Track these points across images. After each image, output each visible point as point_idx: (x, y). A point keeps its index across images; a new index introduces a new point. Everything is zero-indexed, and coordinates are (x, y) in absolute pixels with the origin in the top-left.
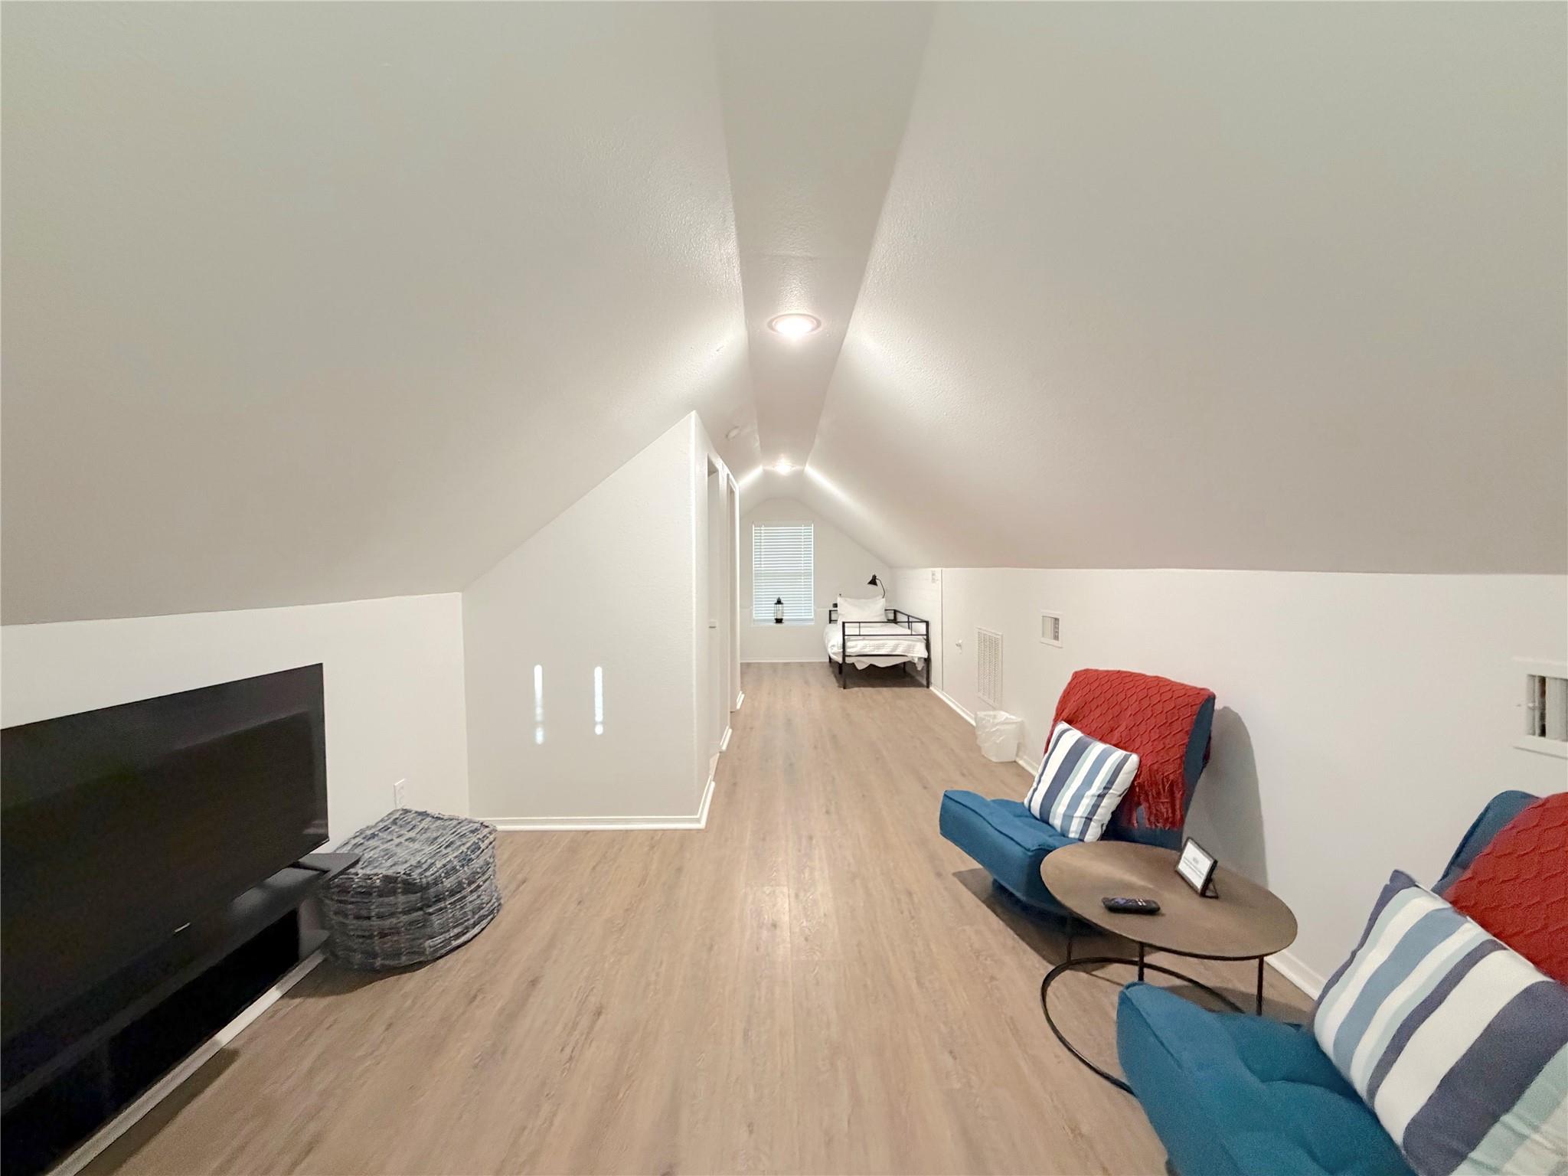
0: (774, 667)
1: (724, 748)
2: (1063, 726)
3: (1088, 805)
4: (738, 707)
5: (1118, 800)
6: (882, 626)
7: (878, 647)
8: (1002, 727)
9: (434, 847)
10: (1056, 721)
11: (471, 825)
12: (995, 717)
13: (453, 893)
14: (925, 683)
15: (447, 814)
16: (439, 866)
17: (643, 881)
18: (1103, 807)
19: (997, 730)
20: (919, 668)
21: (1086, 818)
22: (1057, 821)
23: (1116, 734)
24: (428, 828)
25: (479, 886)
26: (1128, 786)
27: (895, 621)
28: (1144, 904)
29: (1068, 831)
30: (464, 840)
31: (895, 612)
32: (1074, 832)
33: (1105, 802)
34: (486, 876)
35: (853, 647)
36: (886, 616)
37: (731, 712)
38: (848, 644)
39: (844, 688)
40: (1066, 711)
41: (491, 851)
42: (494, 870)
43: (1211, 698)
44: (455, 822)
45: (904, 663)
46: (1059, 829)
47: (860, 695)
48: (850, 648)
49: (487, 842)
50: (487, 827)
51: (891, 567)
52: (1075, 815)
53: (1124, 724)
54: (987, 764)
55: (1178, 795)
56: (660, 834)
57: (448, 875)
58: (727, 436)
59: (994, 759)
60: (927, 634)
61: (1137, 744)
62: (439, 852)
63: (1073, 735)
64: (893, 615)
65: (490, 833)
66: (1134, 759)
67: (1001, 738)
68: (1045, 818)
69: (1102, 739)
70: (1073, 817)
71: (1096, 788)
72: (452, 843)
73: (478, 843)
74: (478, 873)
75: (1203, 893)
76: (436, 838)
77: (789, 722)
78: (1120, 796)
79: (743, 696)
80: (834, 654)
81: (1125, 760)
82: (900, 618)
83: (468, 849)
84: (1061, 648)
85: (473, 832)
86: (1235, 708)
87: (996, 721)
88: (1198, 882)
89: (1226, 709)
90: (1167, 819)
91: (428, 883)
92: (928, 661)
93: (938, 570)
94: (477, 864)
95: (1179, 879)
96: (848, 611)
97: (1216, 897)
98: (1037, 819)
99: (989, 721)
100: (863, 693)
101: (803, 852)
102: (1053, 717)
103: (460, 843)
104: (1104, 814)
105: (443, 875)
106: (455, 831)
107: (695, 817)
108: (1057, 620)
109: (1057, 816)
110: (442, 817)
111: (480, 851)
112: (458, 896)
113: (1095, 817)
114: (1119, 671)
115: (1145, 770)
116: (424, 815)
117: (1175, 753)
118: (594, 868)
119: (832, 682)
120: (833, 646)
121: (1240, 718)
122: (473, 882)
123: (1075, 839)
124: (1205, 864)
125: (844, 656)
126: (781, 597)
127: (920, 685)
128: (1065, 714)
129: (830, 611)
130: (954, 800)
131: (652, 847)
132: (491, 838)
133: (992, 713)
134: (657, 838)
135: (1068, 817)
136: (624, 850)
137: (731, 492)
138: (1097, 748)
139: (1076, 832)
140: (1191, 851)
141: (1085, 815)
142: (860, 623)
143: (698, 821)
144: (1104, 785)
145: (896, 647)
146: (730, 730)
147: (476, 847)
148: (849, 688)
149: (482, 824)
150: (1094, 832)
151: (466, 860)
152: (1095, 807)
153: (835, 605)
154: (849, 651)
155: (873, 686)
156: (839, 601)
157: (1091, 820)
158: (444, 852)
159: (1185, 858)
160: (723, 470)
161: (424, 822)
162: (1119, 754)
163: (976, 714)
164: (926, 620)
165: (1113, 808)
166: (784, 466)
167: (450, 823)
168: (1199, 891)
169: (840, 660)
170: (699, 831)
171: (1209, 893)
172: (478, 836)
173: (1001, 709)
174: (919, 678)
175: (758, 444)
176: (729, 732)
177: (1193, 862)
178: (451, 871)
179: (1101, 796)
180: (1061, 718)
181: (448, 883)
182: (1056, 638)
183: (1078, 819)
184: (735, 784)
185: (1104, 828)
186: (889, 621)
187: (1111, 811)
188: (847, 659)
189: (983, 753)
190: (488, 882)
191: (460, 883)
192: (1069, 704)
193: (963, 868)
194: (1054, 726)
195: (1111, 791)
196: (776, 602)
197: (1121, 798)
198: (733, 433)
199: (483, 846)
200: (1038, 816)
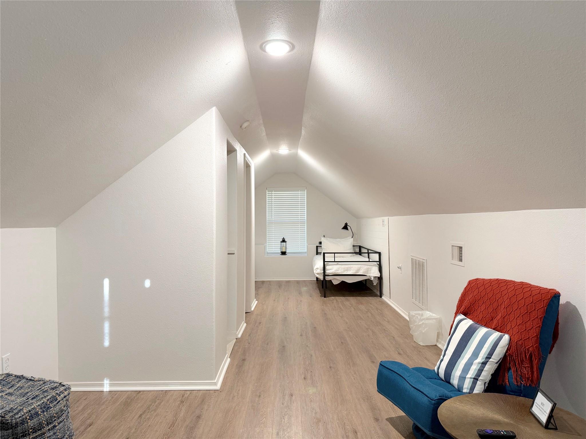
0: (279, 284)
1: (239, 336)
2: (461, 317)
3: (475, 369)
4: (252, 309)
5: (495, 366)
6: (351, 256)
7: (347, 270)
8: (427, 322)
9: (24, 398)
10: (456, 314)
11: (53, 384)
12: (422, 315)
13: (35, 430)
14: (379, 294)
15: (37, 376)
16: (25, 411)
17: (173, 424)
18: (485, 371)
19: (423, 323)
20: (375, 284)
21: (474, 378)
22: (455, 381)
23: (495, 321)
24: (23, 386)
25: (55, 426)
26: (502, 357)
27: (360, 253)
28: (505, 433)
29: (463, 388)
30: (46, 394)
31: (360, 247)
32: (466, 389)
33: (487, 367)
34: (60, 419)
35: (330, 270)
36: (354, 249)
37: (246, 313)
38: (327, 267)
39: (325, 297)
40: (463, 306)
41: (65, 402)
42: (67, 416)
43: (556, 296)
44: (41, 382)
45: (366, 280)
46: (456, 387)
47: (335, 301)
48: (328, 270)
49: (62, 396)
50: (64, 386)
51: (358, 217)
52: (467, 377)
53: (500, 315)
54: (417, 348)
55: (535, 362)
56: (188, 393)
57: (32, 418)
58: (241, 127)
59: (422, 344)
60: (380, 261)
61: (508, 327)
62: (27, 402)
63: (467, 323)
64: (358, 249)
65: (65, 390)
66: (506, 337)
67: (426, 329)
68: (448, 380)
69: (486, 326)
70: (465, 378)
71: (480, 359)
72: (37, 396)
73: (56, 396)
74: (55, 417)
75: (547, 426)
76: (27, 393)
77: (285, 319)
78: (497, 363)
79: (257, 302)
80: (318, 274)
81: (500, 339)
82: (363, 250)
83: (48, 400)
84: (464, 267)
85: (53, 389)
86: (573, 303)
87: (422, 318)
88: (544, 419)
89: (568, 303)
90: (528, 378)
91: (17, 423)
92: (380, 279)
93: (386, 218)
94: (53, 411)
95: (532, 417)
96: (328, 246)
97: (556, 429)
98: (443, 380)
99: (418, 317)
100: (337, 300)
101: (285, 404)
102: (455, 312)
103: (43, 396)
104: (486, 375)
105: (28, 417)
106: (40, 388)
107: (213, 381)
108: (461, 248)
109: (455, 378)
110: (33, 379)
111: (56, 402)
112: (40, 432)
113: (480, 378)
114: (497, 279)
115: (514, 344)
116: (21, 377)
117: (533, 333)
118: (140, 416)
119: (316, 293)
120: (317, 268)
121: (577, 309)
122: (50, 423)
123: (467, 393)
124: (548, 406)
125: (325, 275)
126: (284, 237)
127: (376, 296)
128: (462, 309)
129: (317, 247)
130: (385, 367)
131: (182, 402)
132: (66, 393)
133: (420, 312)
134: (186, 396)
135: (462, 378)
136: (162, 404)
137: (247, 166)
138: (482, 331)
139: (467, 389)
140: (540, 398)
141: (473, 377)
142: (335, 253)
143: (215, 384)
144: (486, 356)
145: (359, 270)
146: (245, 324)
147: (54, 399)
148: (328, 297)
149: (60, 384)
150: (479, 388)
151: (45, 408)
152: (480, 371)
153: (320, 243)
154: (328, 272)
155: (344, 295)
156: (323, 240)
157: (477, 380)
158: (31, 401)
159: (536, 403)
160: (240, 151)
161: (20, 383)
162: (496, 334)
163: (409, 313)
164: (379, 251)
165: (492, 372)
166: (284, 150)
167: (38, 383)
168: (544, 425)
169: (321, 278)
170: (215, 391)
171: (550, 426)
172: (56, 392)
173: (427, 310)
174: (375, 291)
175: (264, 134)
176: (244, 325)
177: (541, 406)
178: (34, 415)
179: (484, 364)
180: (460, 312)
181: (31, 423)
182: (461, 260)
183: (469, 379)
184: (244, 360)
185: (487, 385)
186: (356, 253)
187: (491, 373)
188: (326, 277)
189: (414, 340)
190: (62, 424)
191: (40, 424)
192: (466, 302)
193: (393, 416)
194: (455, 318)
195: (491, 360)
196: (281, 240)
197: (497, 365)
198: (245, 125)
199: (59, 399)
200: (443, 378)
